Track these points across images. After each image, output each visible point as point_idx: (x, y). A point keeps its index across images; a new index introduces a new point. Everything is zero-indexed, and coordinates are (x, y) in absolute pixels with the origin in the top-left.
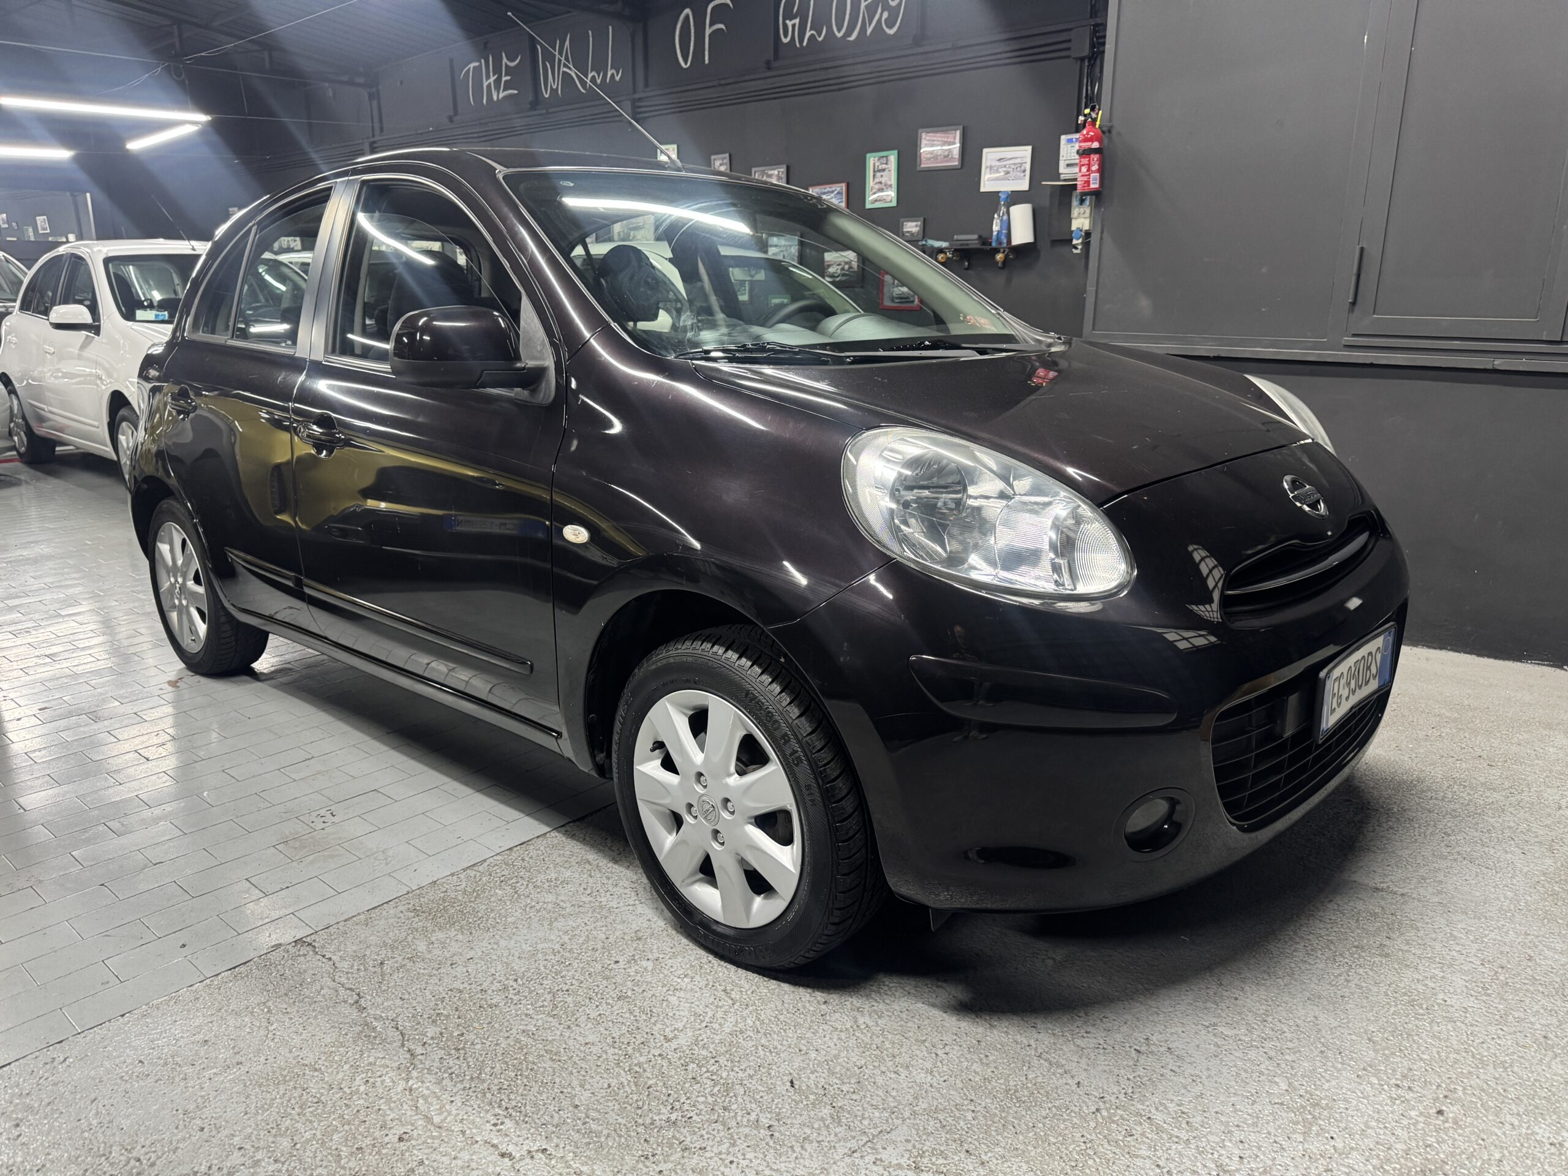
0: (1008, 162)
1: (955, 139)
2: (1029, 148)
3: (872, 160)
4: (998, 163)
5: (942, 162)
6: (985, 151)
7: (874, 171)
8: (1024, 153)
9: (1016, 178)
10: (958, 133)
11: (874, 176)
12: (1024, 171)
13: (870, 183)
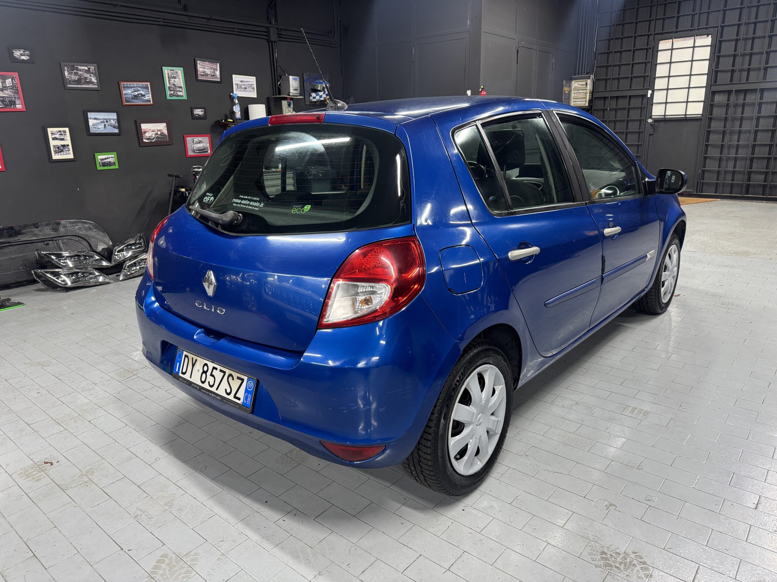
0: (245, 83)
1: (217, 67)
2: (254, 78)
3: (166, 71)
4: (240, 83)
5: (210, 78)
6: (234, 76)
7: (169, 78)
8: (252, 80)
9: (250, 91)
10: (218, 64)
11: (169, 81)
12: (253, 88)
13: (167, 85)
